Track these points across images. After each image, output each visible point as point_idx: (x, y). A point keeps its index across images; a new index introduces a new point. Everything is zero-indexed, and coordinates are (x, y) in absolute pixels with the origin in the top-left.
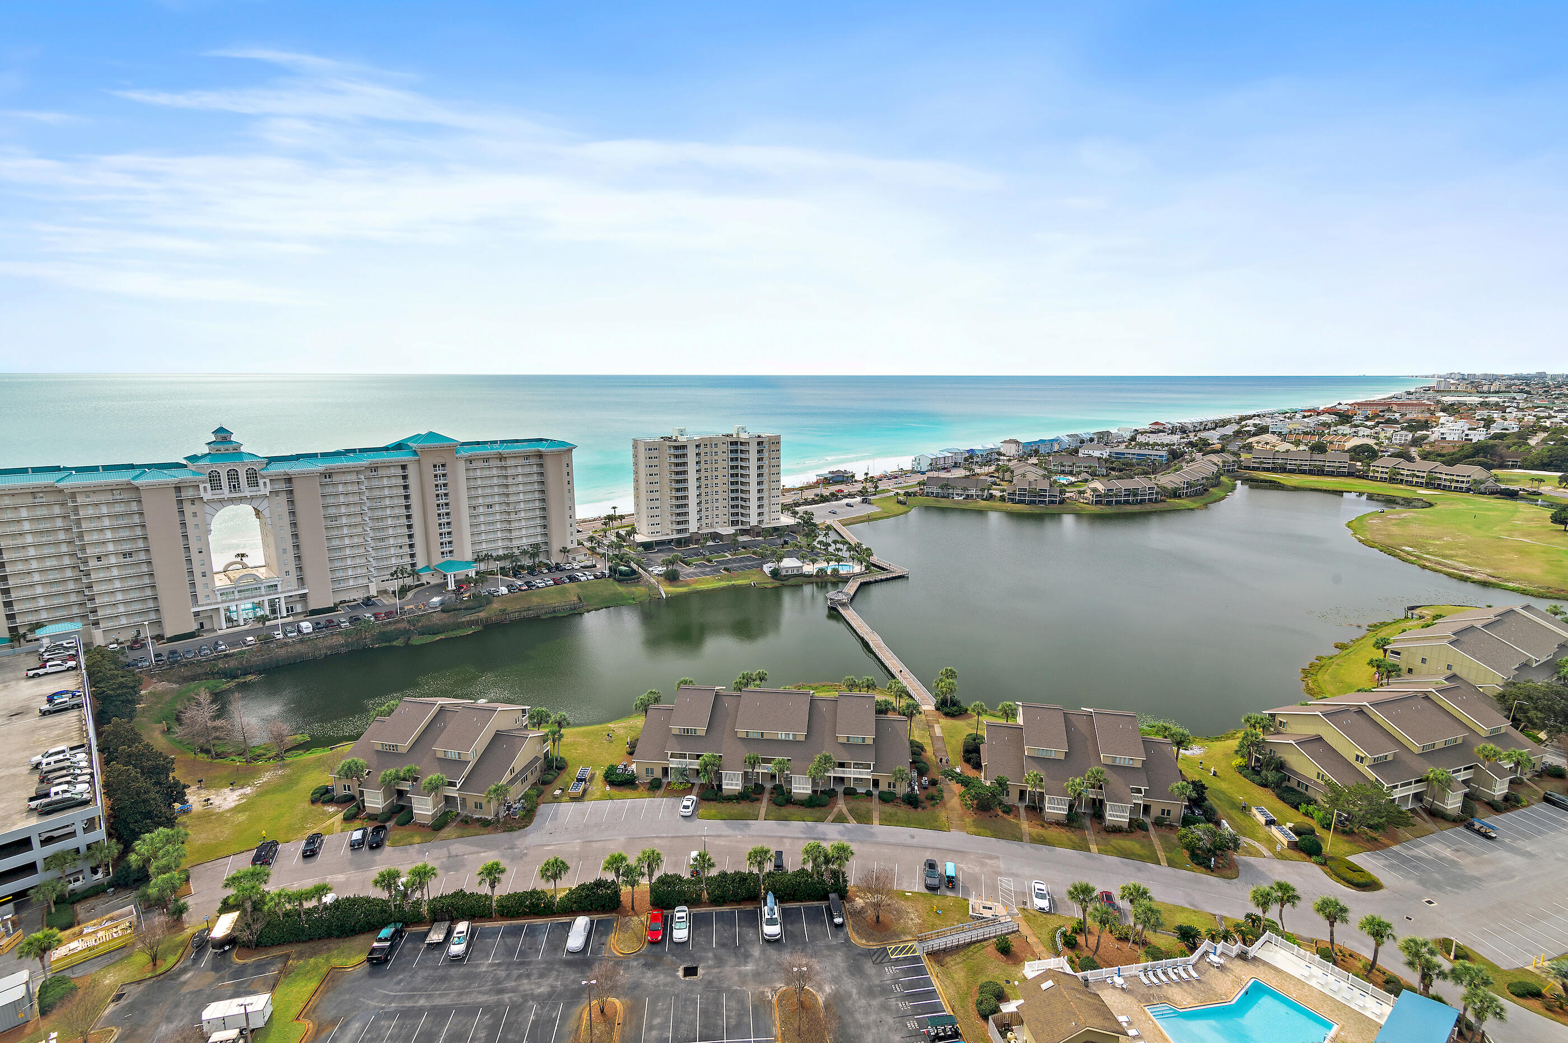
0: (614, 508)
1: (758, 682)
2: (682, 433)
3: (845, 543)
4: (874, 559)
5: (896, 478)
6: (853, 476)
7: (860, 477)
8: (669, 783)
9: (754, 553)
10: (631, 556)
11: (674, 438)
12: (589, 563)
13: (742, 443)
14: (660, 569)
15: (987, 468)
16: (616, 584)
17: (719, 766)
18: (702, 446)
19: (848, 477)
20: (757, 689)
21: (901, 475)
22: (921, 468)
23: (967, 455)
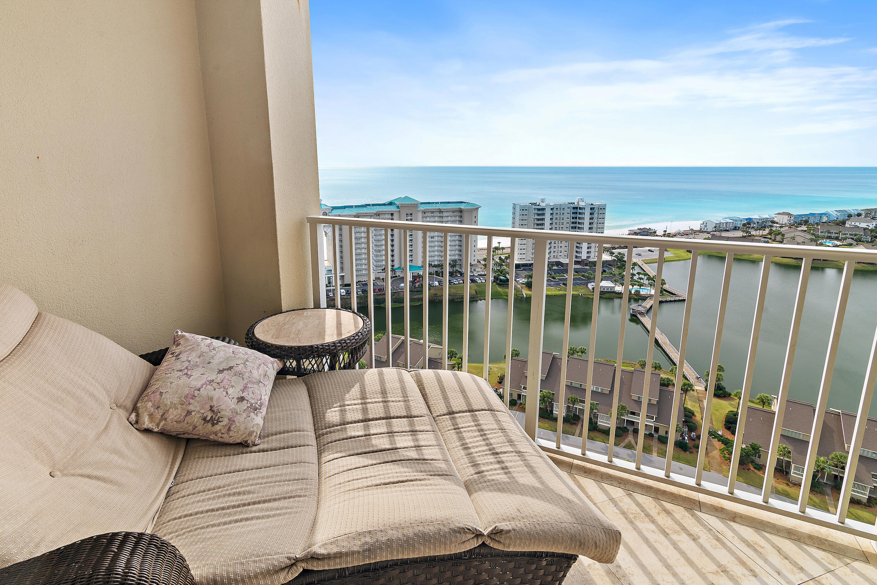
0: (499, 243)
1: (580, 354)
2: (543, 201)
3: (646, 274)
4: (666, 287)
5: (688, 235)
6: (655, 232)
7: (660, 232)
8: (521, 404)
9: (583, 276)
10: (507, 271)
11: (538, 204)
12: (483, 273)
13: (580, 208)
14: (524, 280)
15: (761, 232)
16: (497, 286)
17: (552, 399)
18: (555, 209)
19: (651, 233)
20: (579, 358)
21: (691, 233)
22: (707, 229)
23: (746, 222)
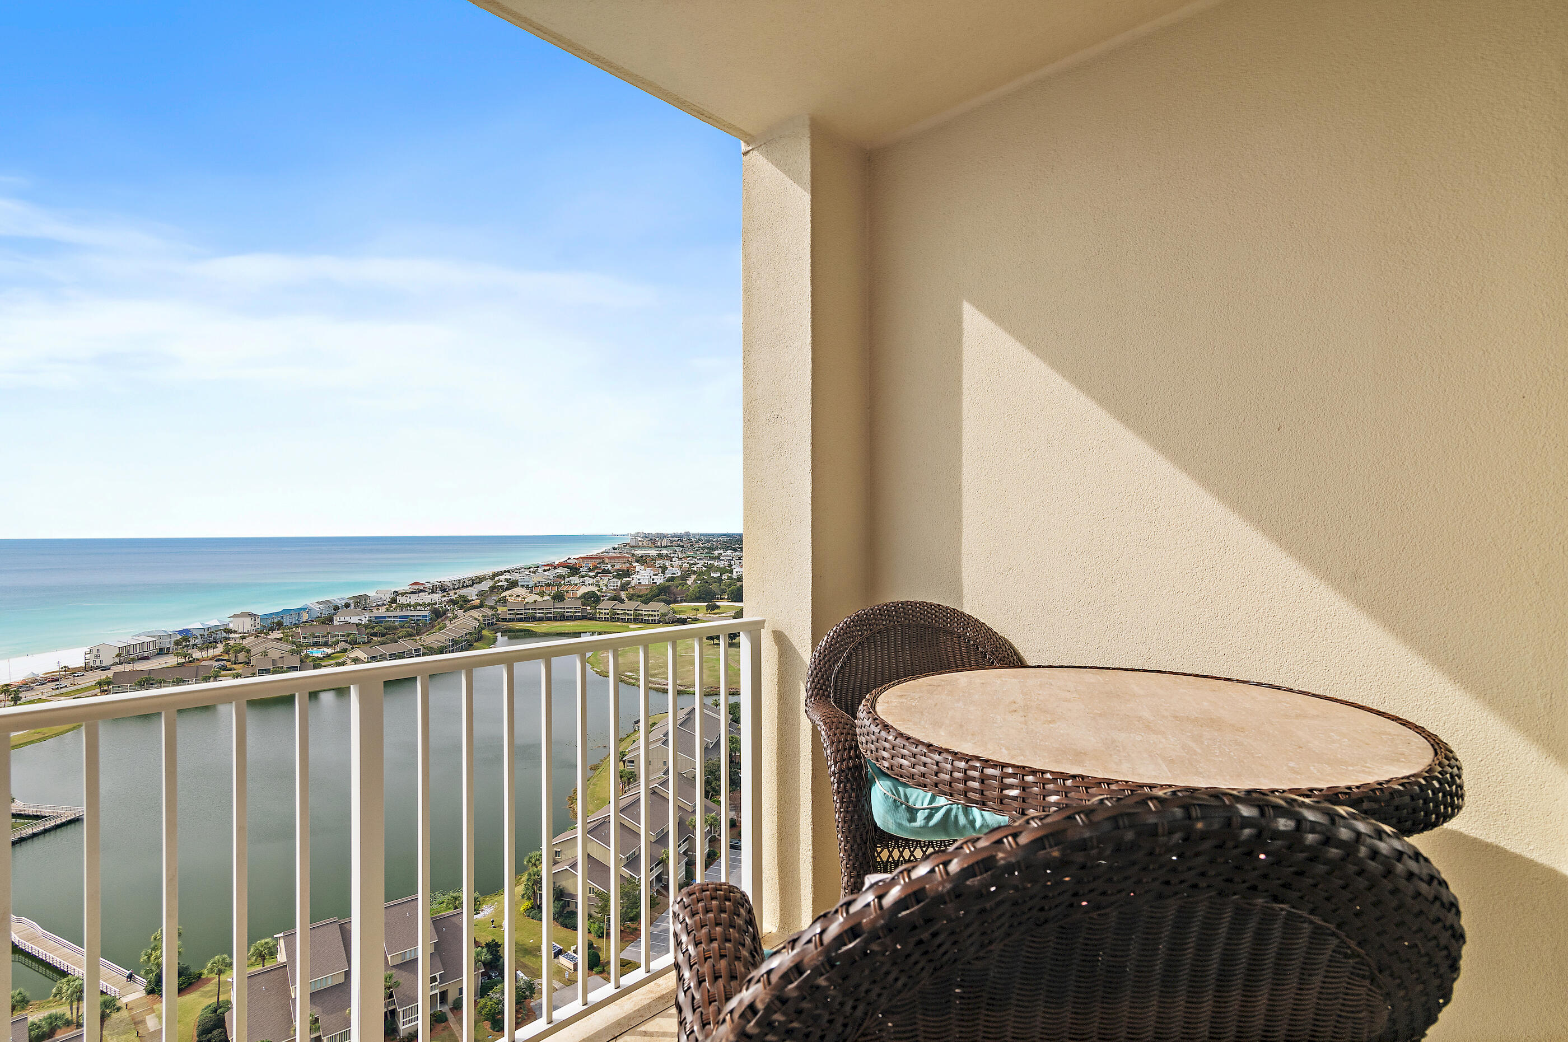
4: (20, 807)
5: (57, 680)
21: (65, 675)
22: (101, 662)
23: (179, 637)
